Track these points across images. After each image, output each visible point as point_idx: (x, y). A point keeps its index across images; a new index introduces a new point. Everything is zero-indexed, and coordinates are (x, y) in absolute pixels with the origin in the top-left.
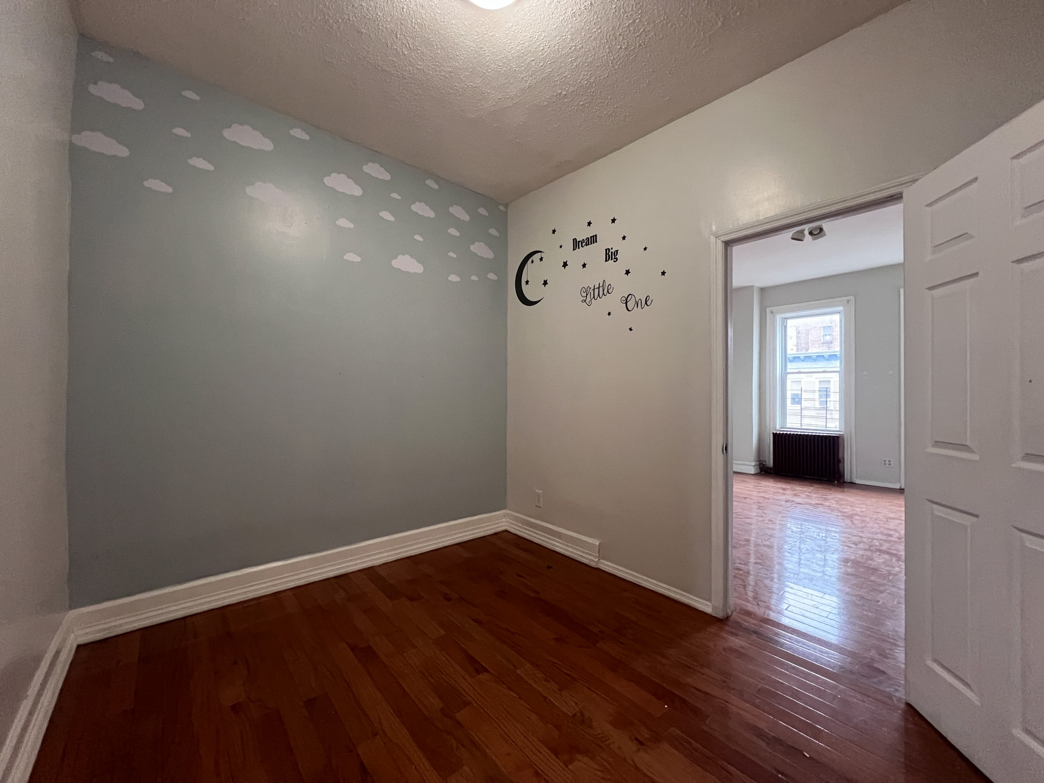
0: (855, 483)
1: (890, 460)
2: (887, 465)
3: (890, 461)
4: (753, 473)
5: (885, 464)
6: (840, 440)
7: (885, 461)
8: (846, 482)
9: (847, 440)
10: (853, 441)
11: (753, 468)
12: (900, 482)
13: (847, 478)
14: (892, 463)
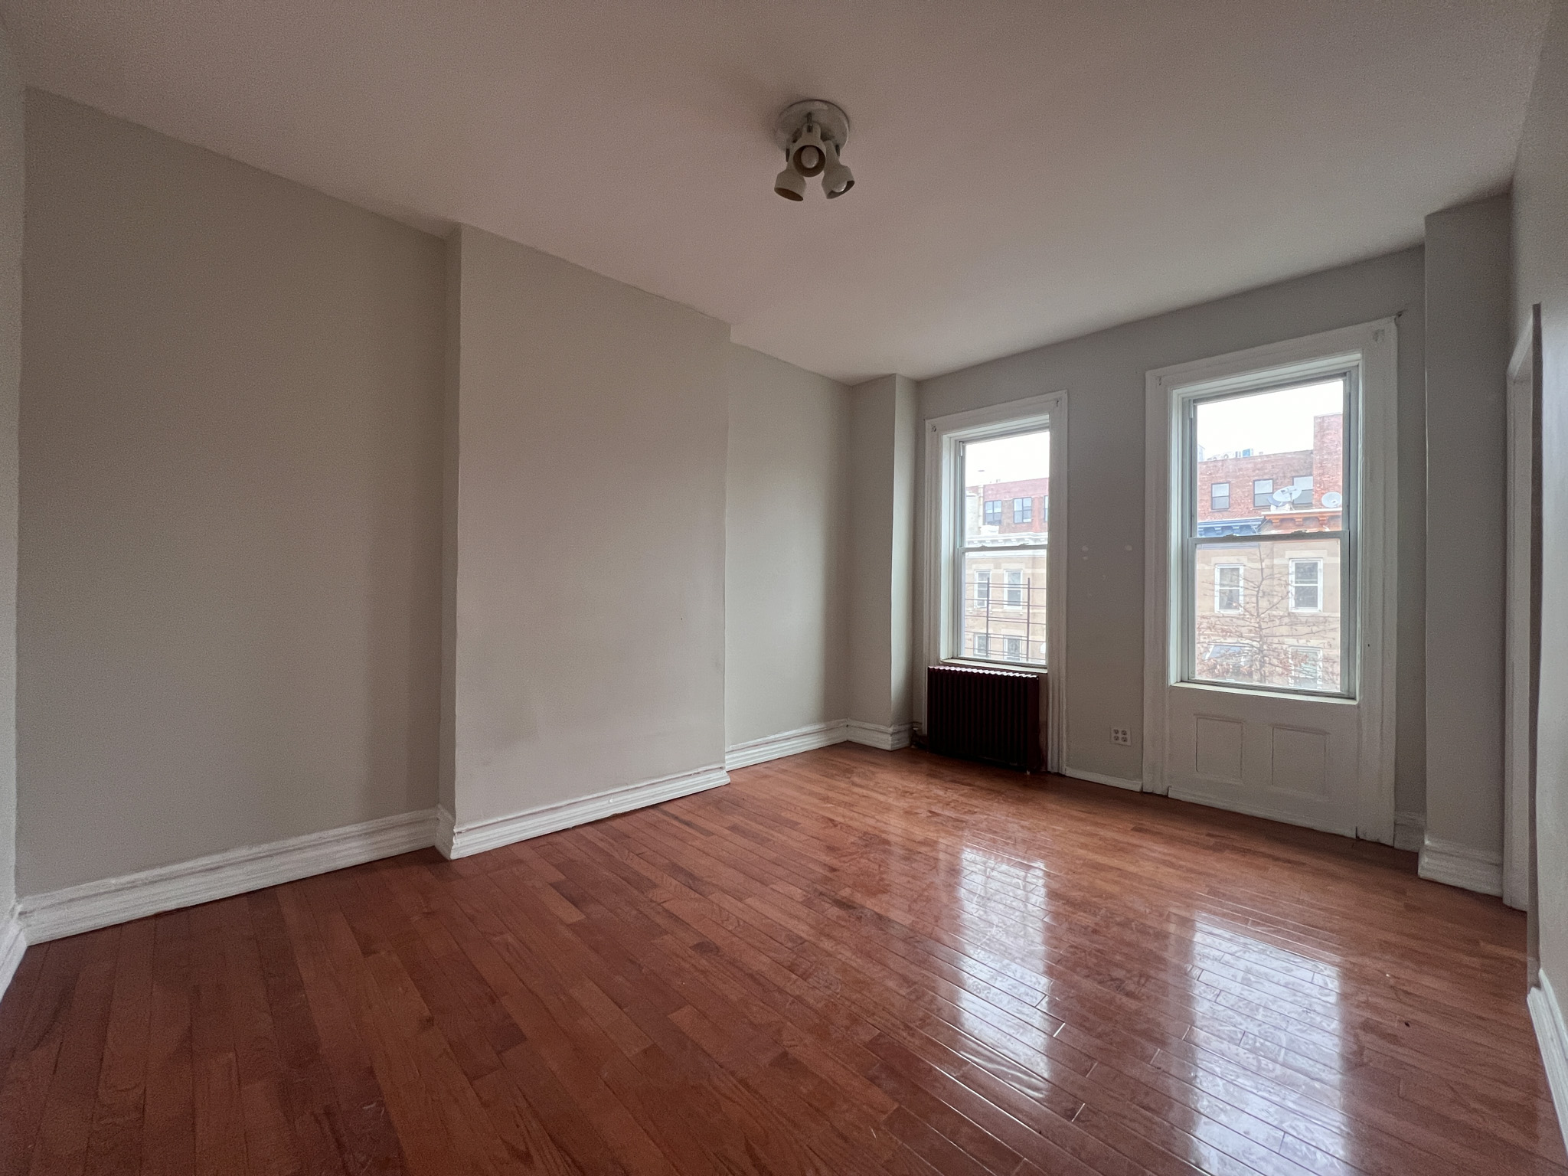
0: (1064, 776)
1: (1126, 730)
2: (1120, 741)
3: (1124, 733)
4: (888, 747)
5: (1117, 739)
6: (1042, 685)
7: (1117, 732)
8: (1049, 773)
9: (1053, 683)
10: (1063, 687)
11: (890, 738)
12: (1141, 777)
13: (1052, 766)
14: (1128, 736)
